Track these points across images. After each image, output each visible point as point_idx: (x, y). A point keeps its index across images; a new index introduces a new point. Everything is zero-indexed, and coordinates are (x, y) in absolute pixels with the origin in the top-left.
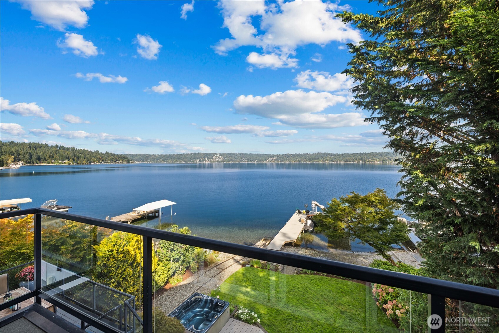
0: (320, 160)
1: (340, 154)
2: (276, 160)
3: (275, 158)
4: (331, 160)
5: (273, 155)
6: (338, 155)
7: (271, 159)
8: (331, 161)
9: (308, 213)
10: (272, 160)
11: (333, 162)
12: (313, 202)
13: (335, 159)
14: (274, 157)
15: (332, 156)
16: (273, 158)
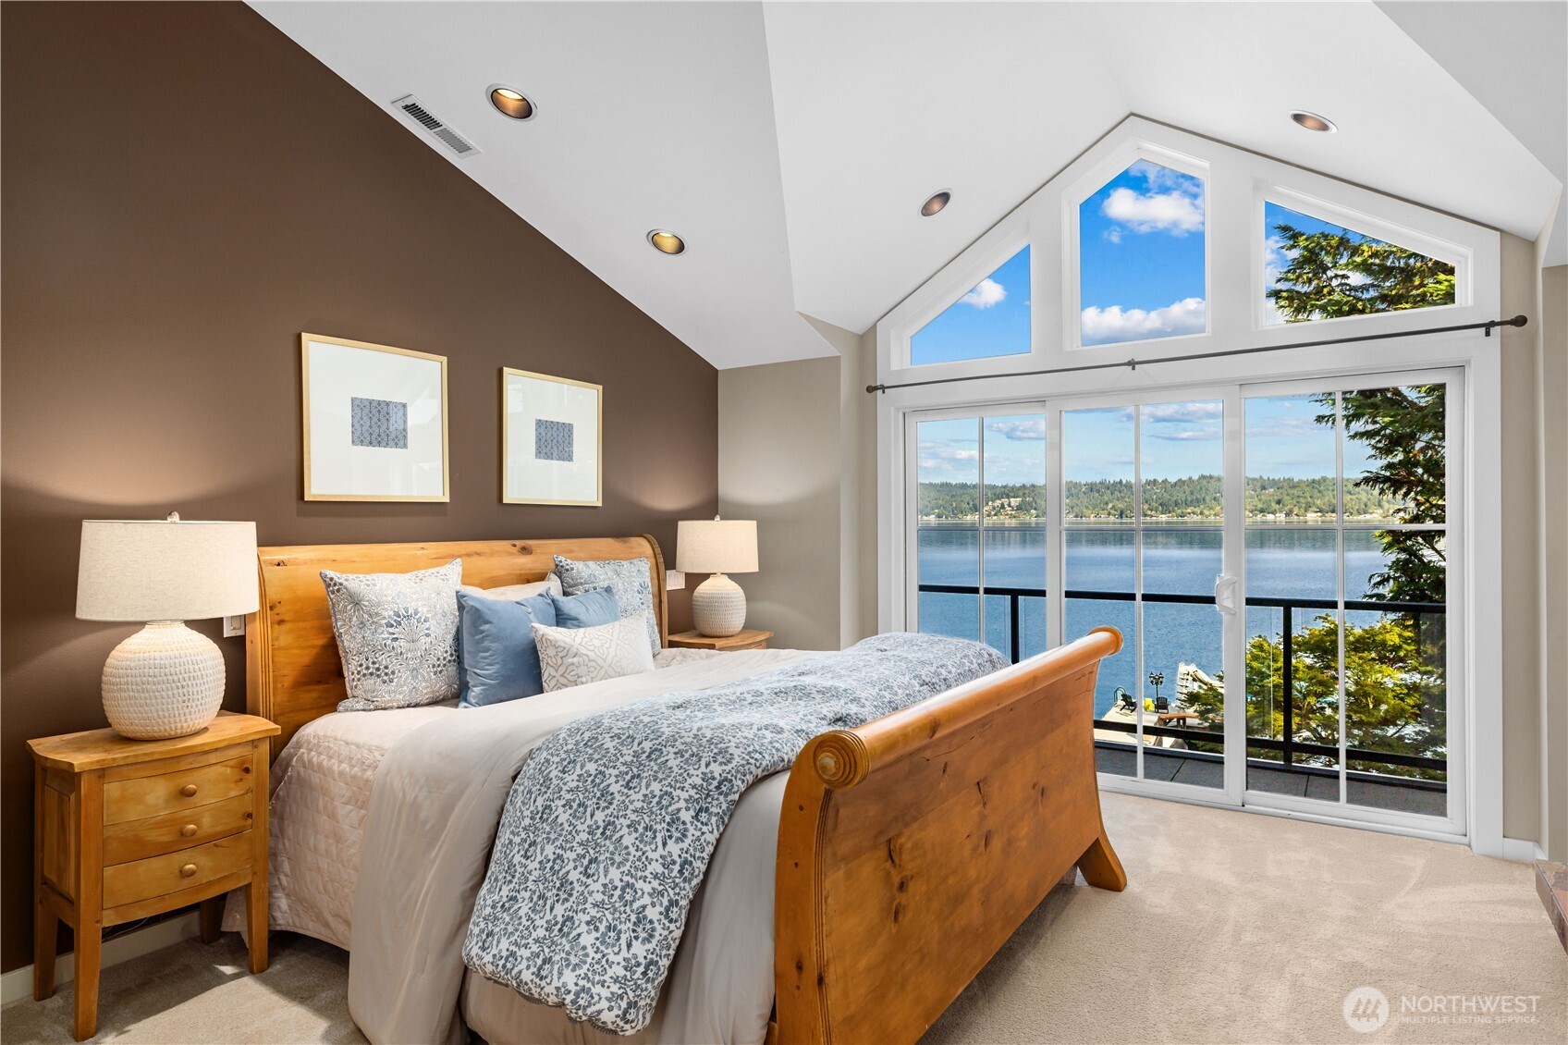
0: (1211, 508)
1: (1300, 481)
2: (1019, 508)
3: (1014, 502)
4: (1260, 506)
5: (1005, 487)
6: (1294, 487)
7: (998, 503)
8: (1262, 511)
9: (1165, 707)
10: (1003, 506)
11: (1270, 517)
12: (1183, 668)
13: (1279, 502)
14: (1008, 497)
15: (1264, 488)
16: (1005, 501)
